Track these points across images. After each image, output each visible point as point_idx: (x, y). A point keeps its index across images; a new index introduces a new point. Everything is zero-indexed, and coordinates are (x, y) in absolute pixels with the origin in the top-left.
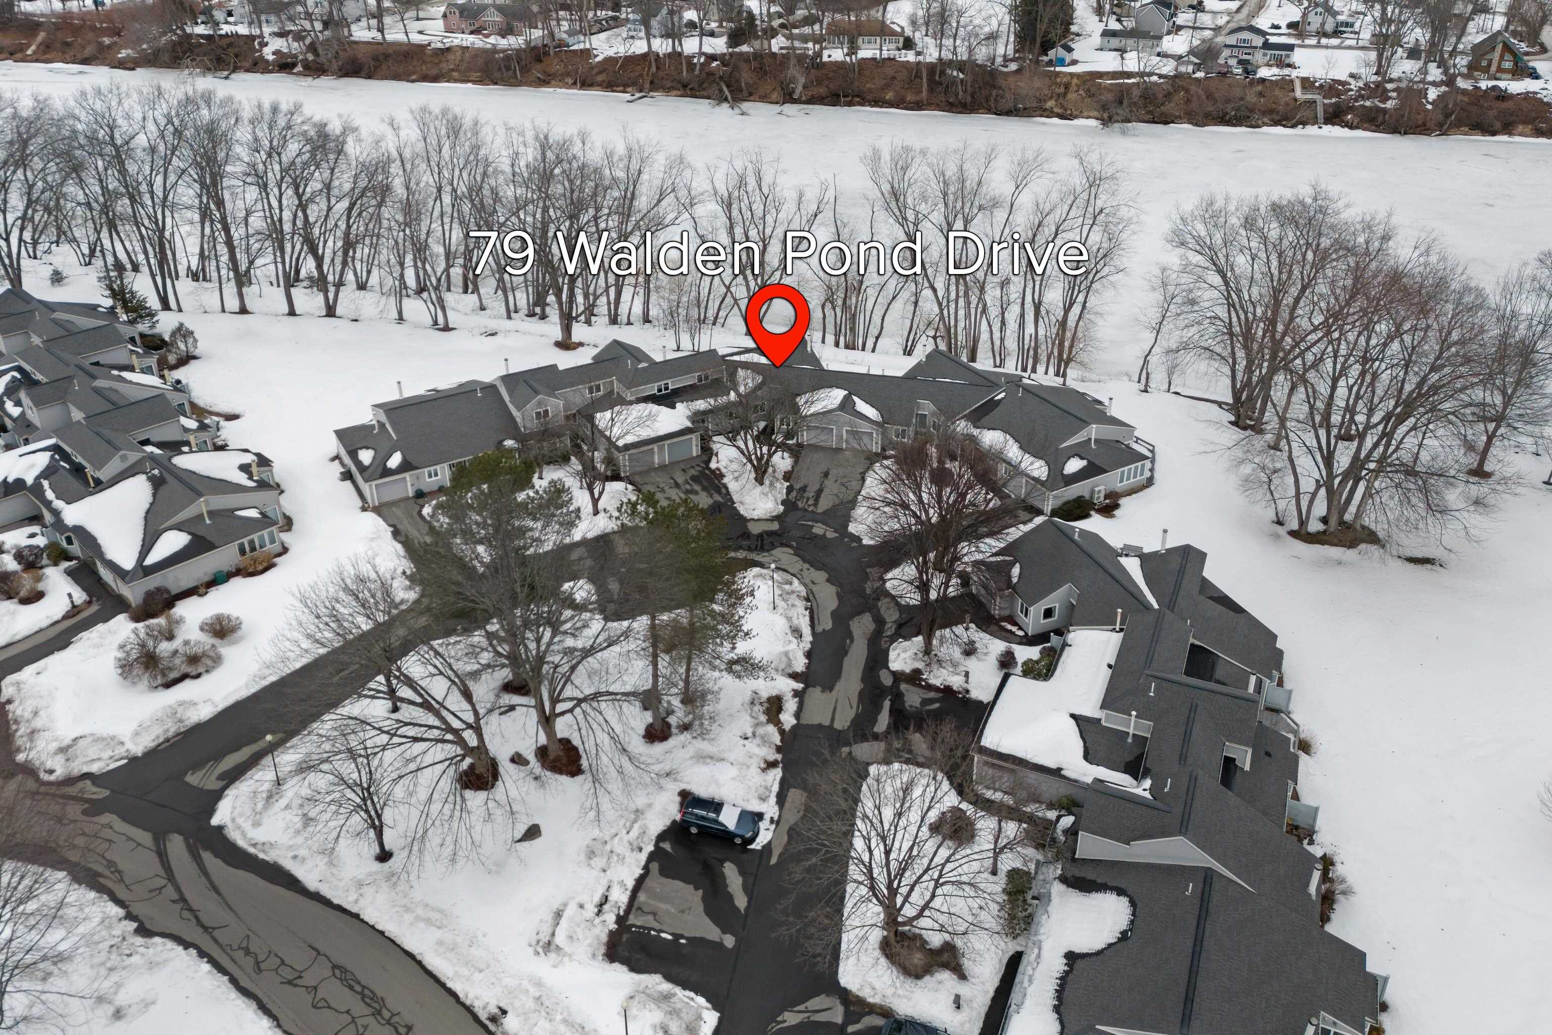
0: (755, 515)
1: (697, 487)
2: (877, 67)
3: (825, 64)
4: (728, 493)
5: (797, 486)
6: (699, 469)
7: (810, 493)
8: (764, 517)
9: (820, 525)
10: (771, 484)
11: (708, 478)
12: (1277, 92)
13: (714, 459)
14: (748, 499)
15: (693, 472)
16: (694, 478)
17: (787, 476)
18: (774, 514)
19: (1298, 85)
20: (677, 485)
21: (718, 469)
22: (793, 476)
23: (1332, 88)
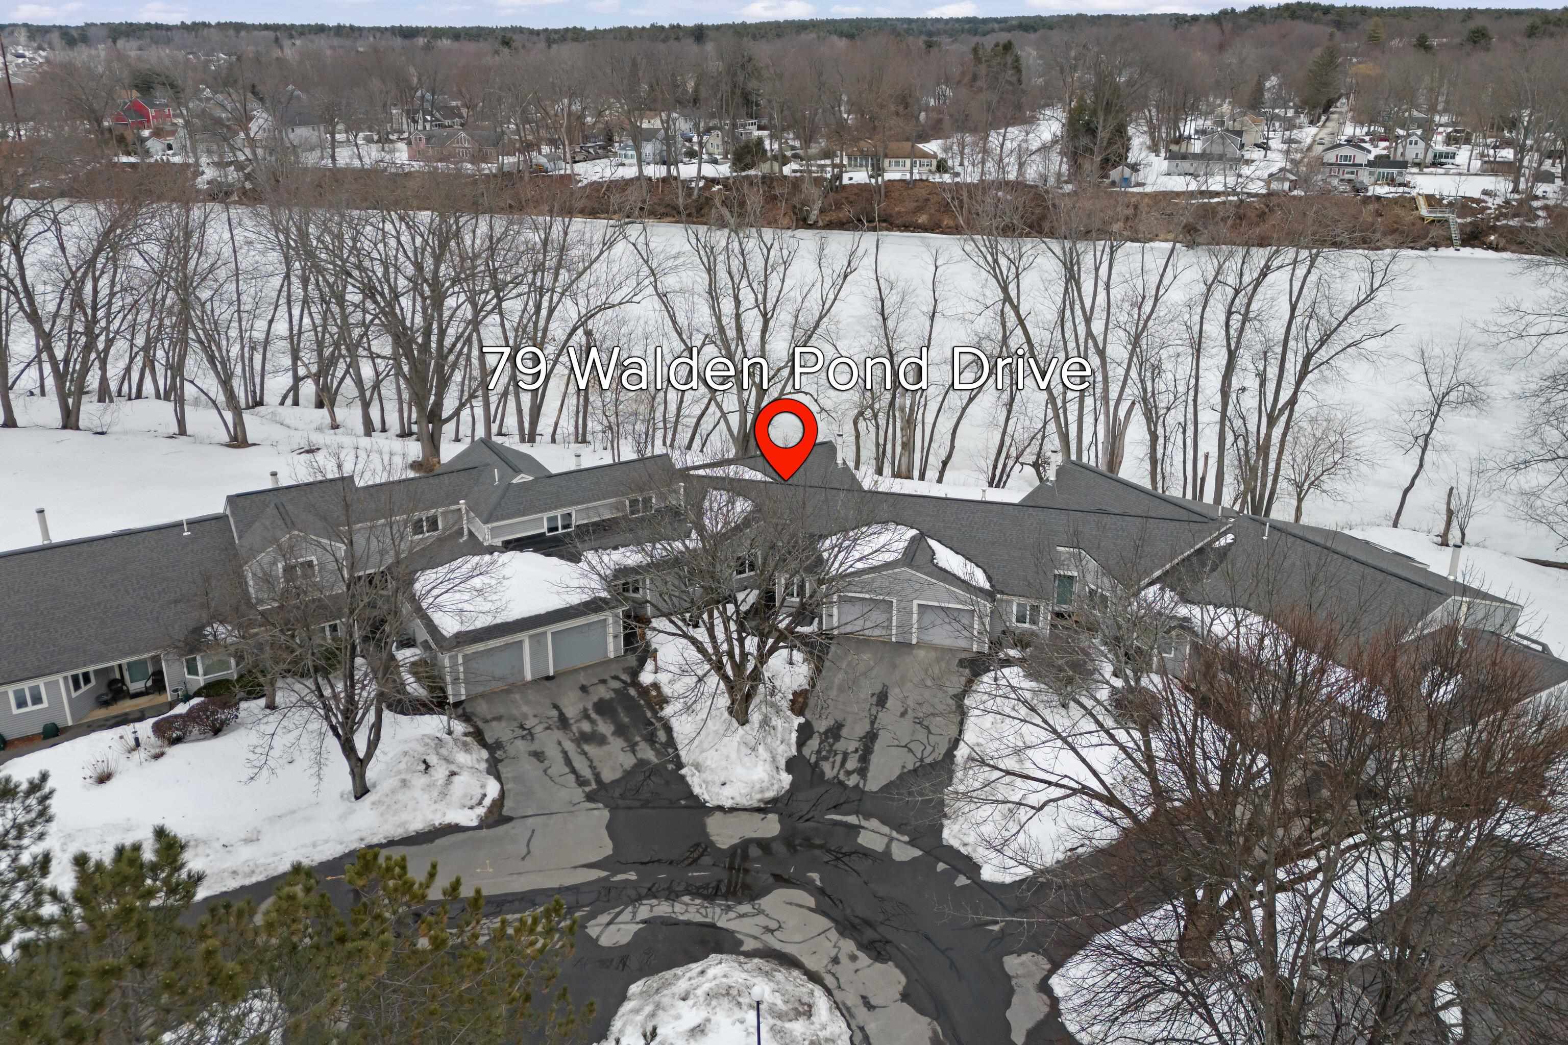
0: (725, 797)
1: (605, 728)
2: (908, 188)
3: (844, 187)
4: (671, 742)
5: (821, 726)
6: (616, 685)
7: (849, 743)
8: (745, 802)
9: (874, 823)
10: (765, 722)
11: (631, 706)
12: (1398, 211)
13: (649, 665)
14: (711, 759)
15: (603, 693)
16: (603, 707)
17: (799, 703)
18: (770, 794)
19: (1422, 202)
20: (563, 722)
21: (656, 686)
22: (812, 702)
23: (1464, 205)
